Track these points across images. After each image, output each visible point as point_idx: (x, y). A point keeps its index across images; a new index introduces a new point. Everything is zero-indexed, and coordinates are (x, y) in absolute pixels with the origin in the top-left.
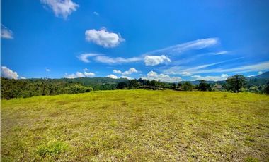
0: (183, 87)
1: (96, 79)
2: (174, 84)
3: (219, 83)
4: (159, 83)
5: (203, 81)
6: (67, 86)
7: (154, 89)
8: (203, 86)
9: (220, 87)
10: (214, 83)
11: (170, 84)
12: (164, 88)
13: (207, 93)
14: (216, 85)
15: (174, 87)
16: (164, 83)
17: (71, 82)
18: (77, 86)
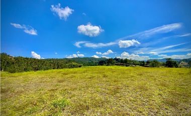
1: (85, 59)
2: (143, 62)
3: (185, 60)
4: (130, 61)
5: (170, 59)
6: (67, 63)
7: (127, 66)
8: (170, 64)
9: (186, 64)
10: (180, 61)
11: (140, 62)
12: (135, 64)
13: (174, 69)
14: (182, 62)
16: (135, 61)
17: (70, 60)
18: (73, 63)
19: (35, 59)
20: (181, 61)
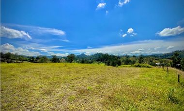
0: (40, 60)
2: (33, 58)
4: (16, 56)
5: (55, 56)
7: (8, 62)
8: (55, 60)
9: (64, 60)
11: (28, 57)
12: (22, 60)
15: (32, 60)
16: (23, 57)
20: (62, 58)
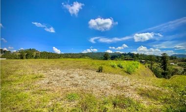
1: (98, 53)
19: (55, 54)
